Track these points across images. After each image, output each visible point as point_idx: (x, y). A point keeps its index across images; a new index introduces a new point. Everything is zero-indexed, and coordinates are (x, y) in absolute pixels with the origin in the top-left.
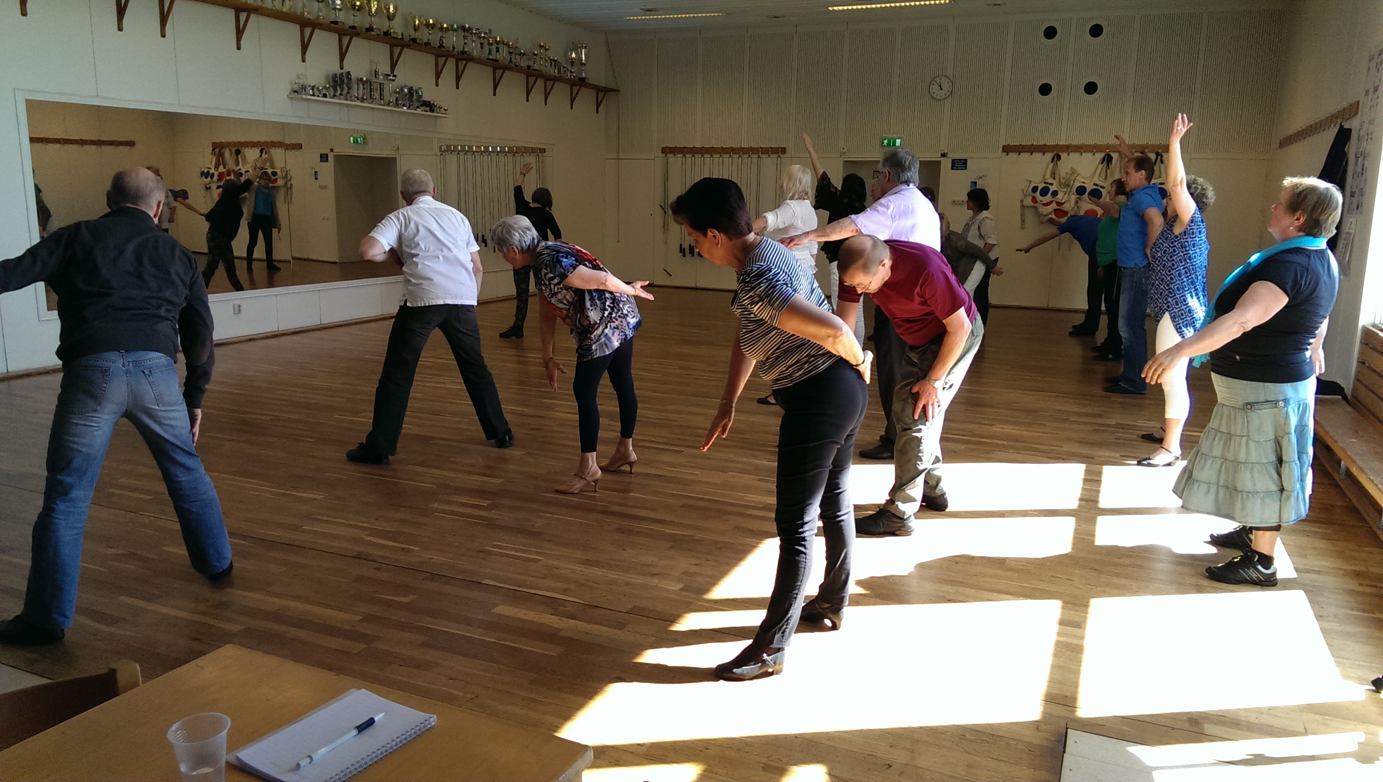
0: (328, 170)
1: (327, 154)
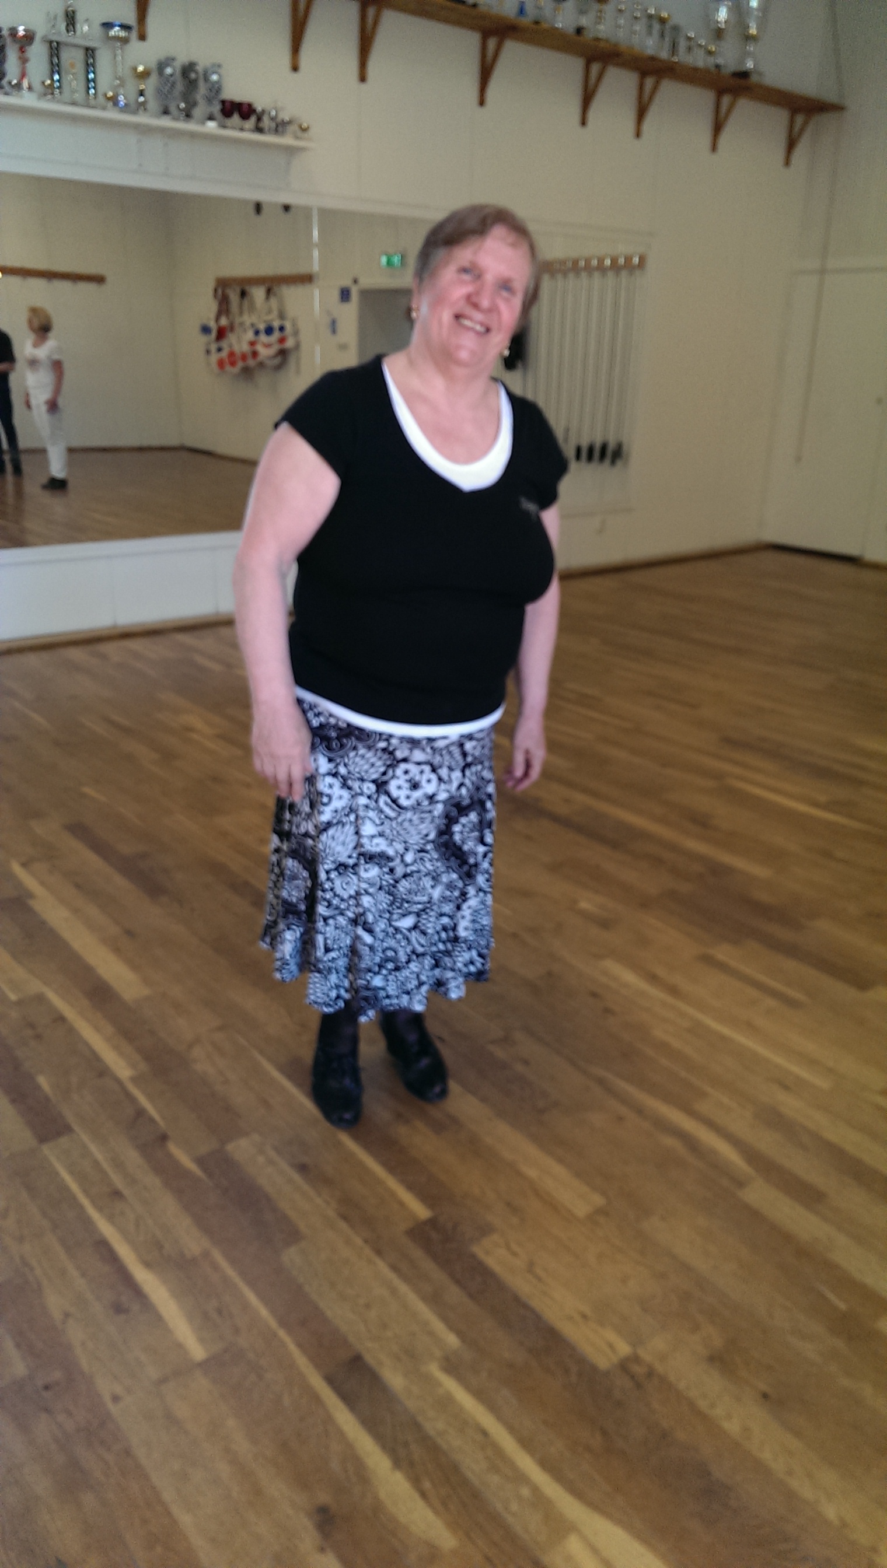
0: (350, 315)
1: (349, 289)
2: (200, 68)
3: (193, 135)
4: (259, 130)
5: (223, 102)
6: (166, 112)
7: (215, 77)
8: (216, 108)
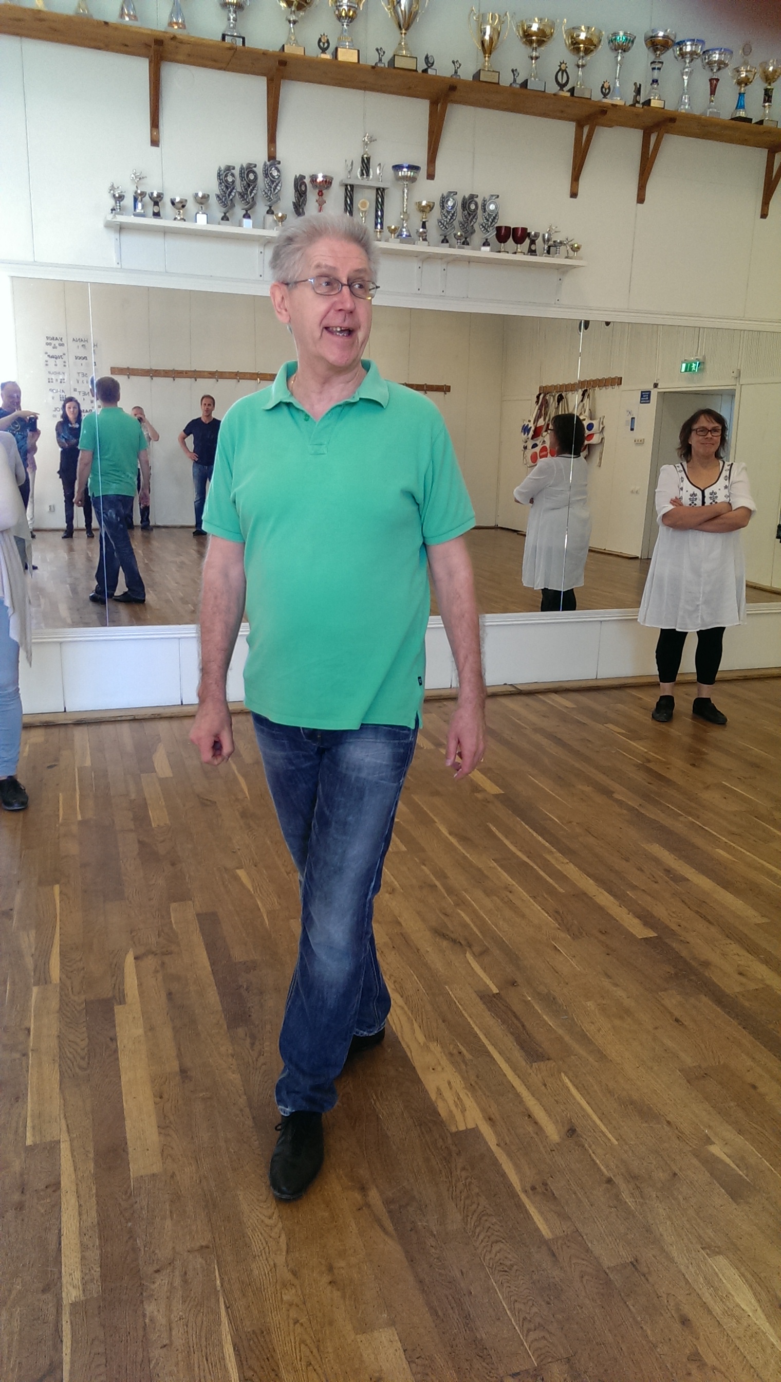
0: (648, 414)
1: (650, 392)
2: (479, 201)
3: (470, 260)
4: (532, 252)
5: (499, 229)
6: (445, 241)
7: (492, 207)
8: (492, 234)
